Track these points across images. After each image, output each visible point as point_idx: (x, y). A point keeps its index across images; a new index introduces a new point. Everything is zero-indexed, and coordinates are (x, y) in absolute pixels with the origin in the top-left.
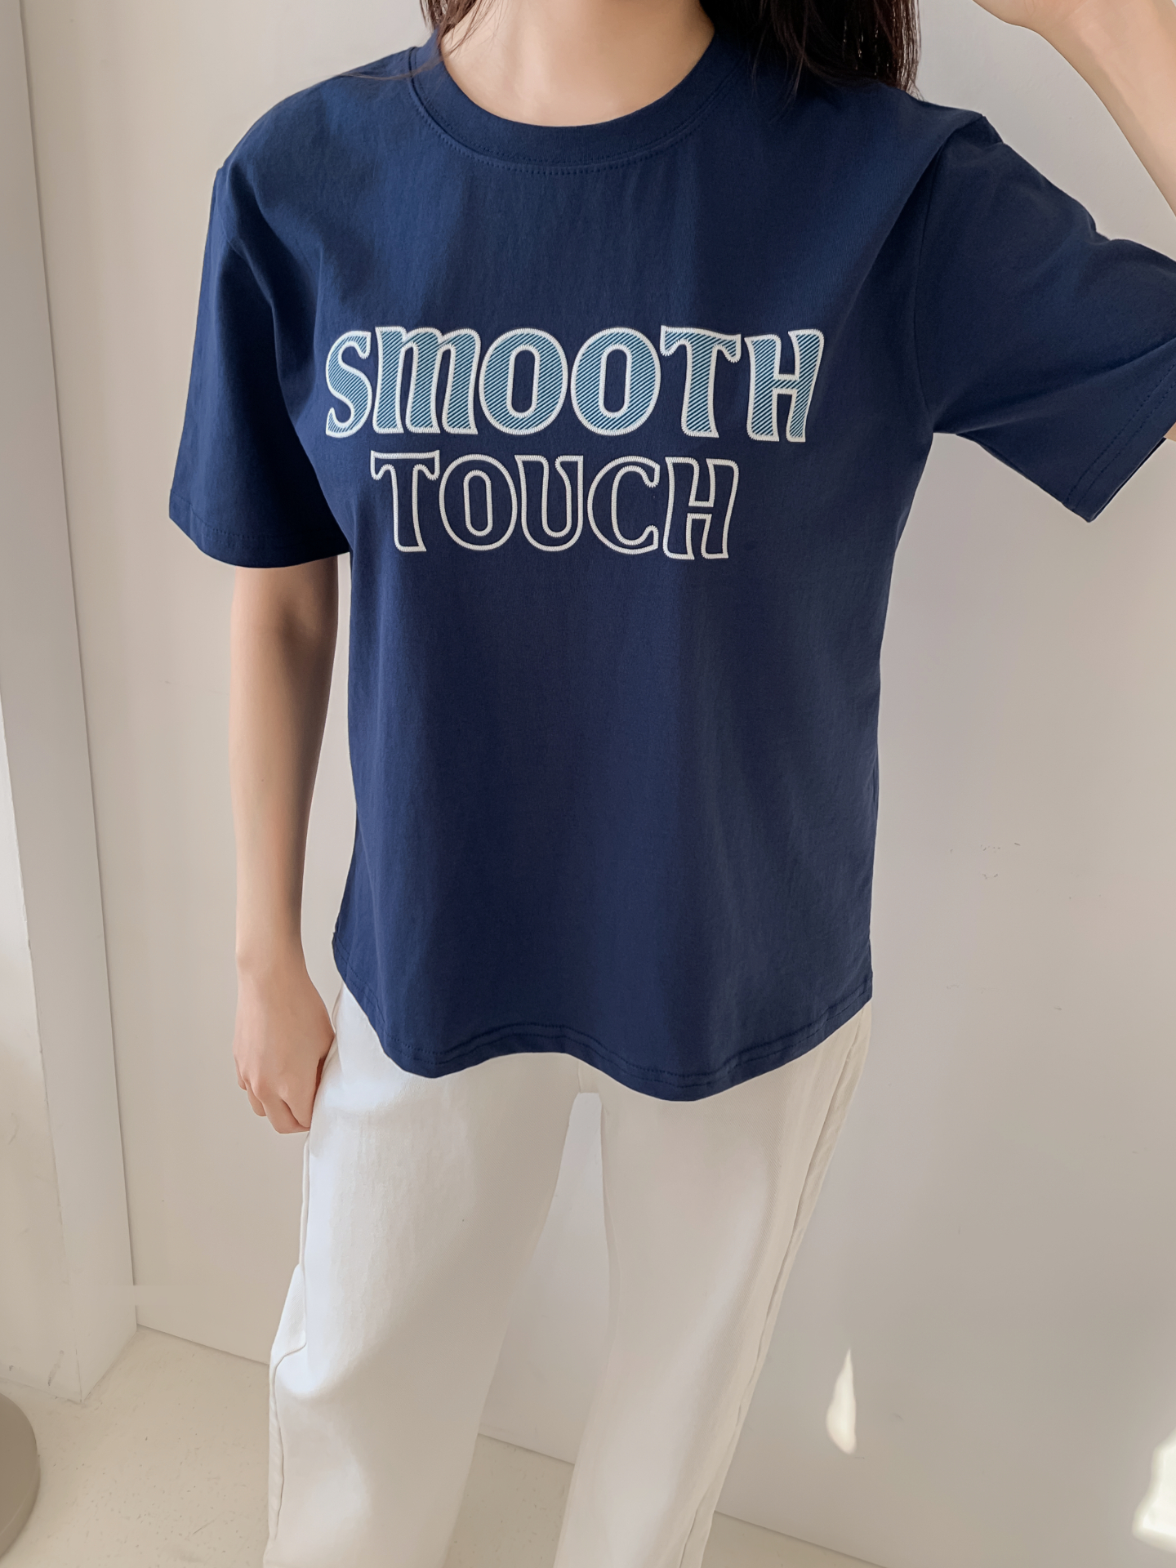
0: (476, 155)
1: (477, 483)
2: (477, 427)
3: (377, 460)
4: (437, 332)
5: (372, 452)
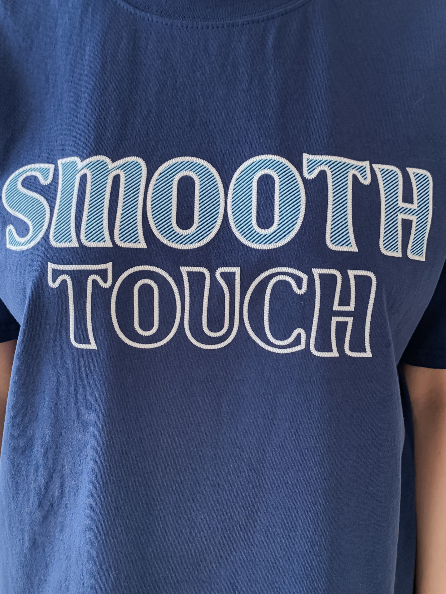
0: (138, 12)
1: (146, 291)
2: (146, 242)
3: (54, 270)
4: (107, 160)
5: (49, 264)
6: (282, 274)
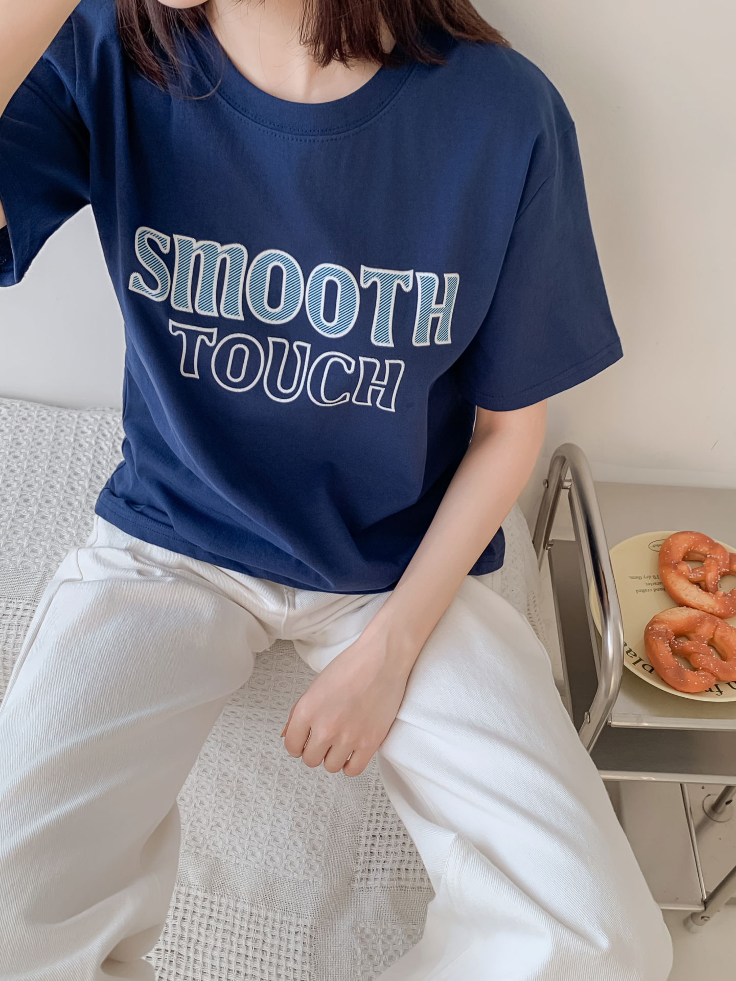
1: (239, 353)
2: (244, 316)
3: (174, 325)
4: (216, 244)
5: (170, 320)
6: (338, 357)
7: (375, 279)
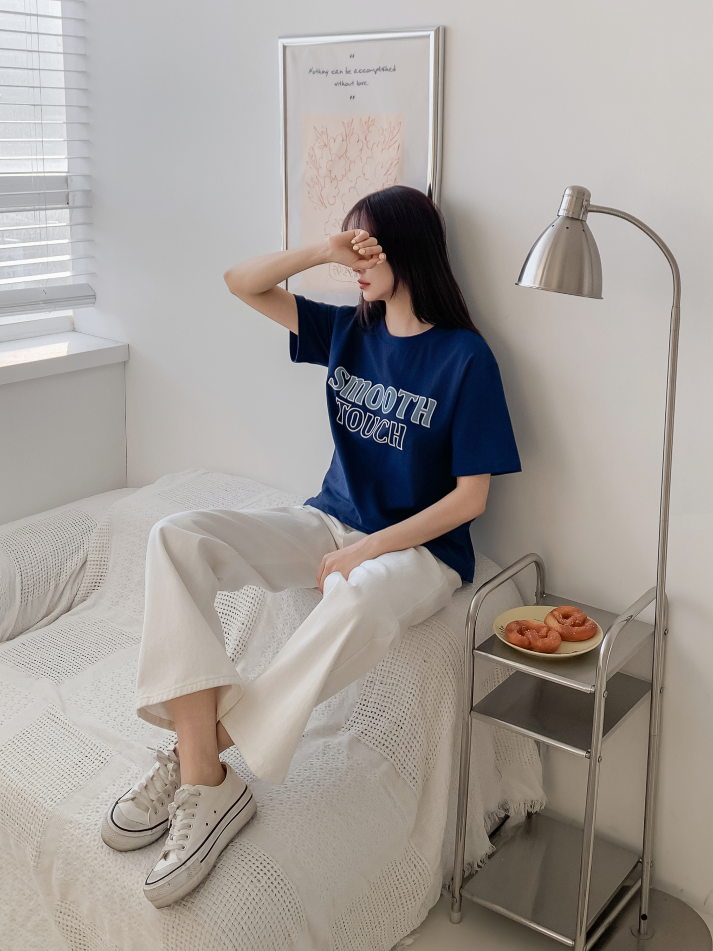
6: (385, 421)
7: (404, 394)
